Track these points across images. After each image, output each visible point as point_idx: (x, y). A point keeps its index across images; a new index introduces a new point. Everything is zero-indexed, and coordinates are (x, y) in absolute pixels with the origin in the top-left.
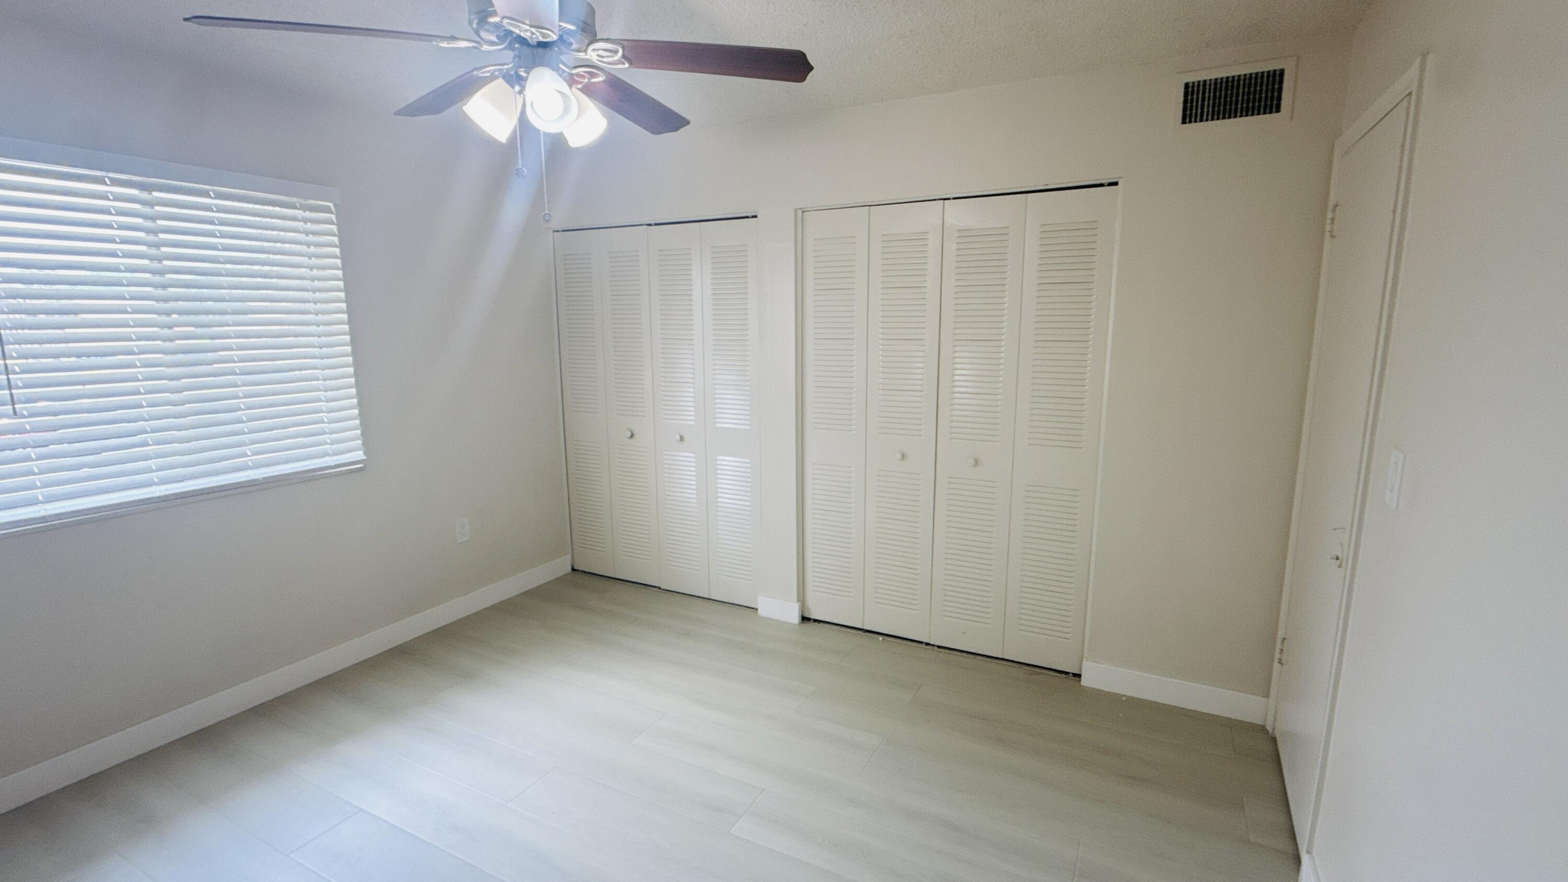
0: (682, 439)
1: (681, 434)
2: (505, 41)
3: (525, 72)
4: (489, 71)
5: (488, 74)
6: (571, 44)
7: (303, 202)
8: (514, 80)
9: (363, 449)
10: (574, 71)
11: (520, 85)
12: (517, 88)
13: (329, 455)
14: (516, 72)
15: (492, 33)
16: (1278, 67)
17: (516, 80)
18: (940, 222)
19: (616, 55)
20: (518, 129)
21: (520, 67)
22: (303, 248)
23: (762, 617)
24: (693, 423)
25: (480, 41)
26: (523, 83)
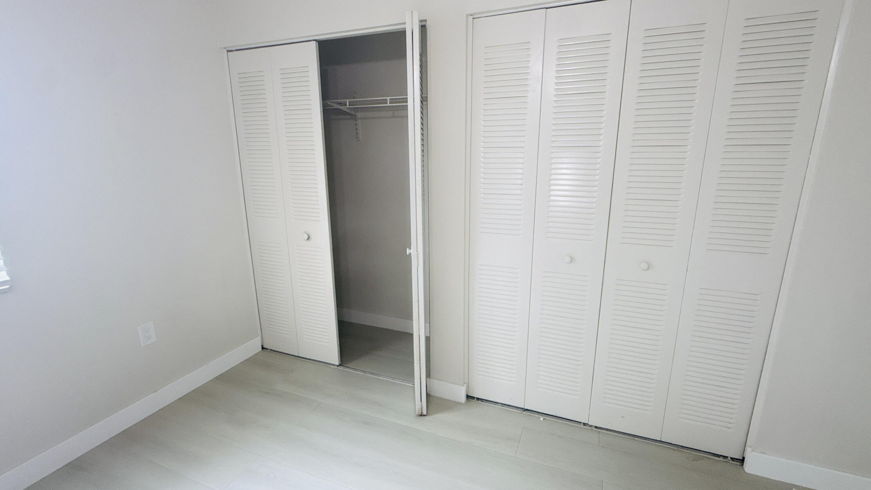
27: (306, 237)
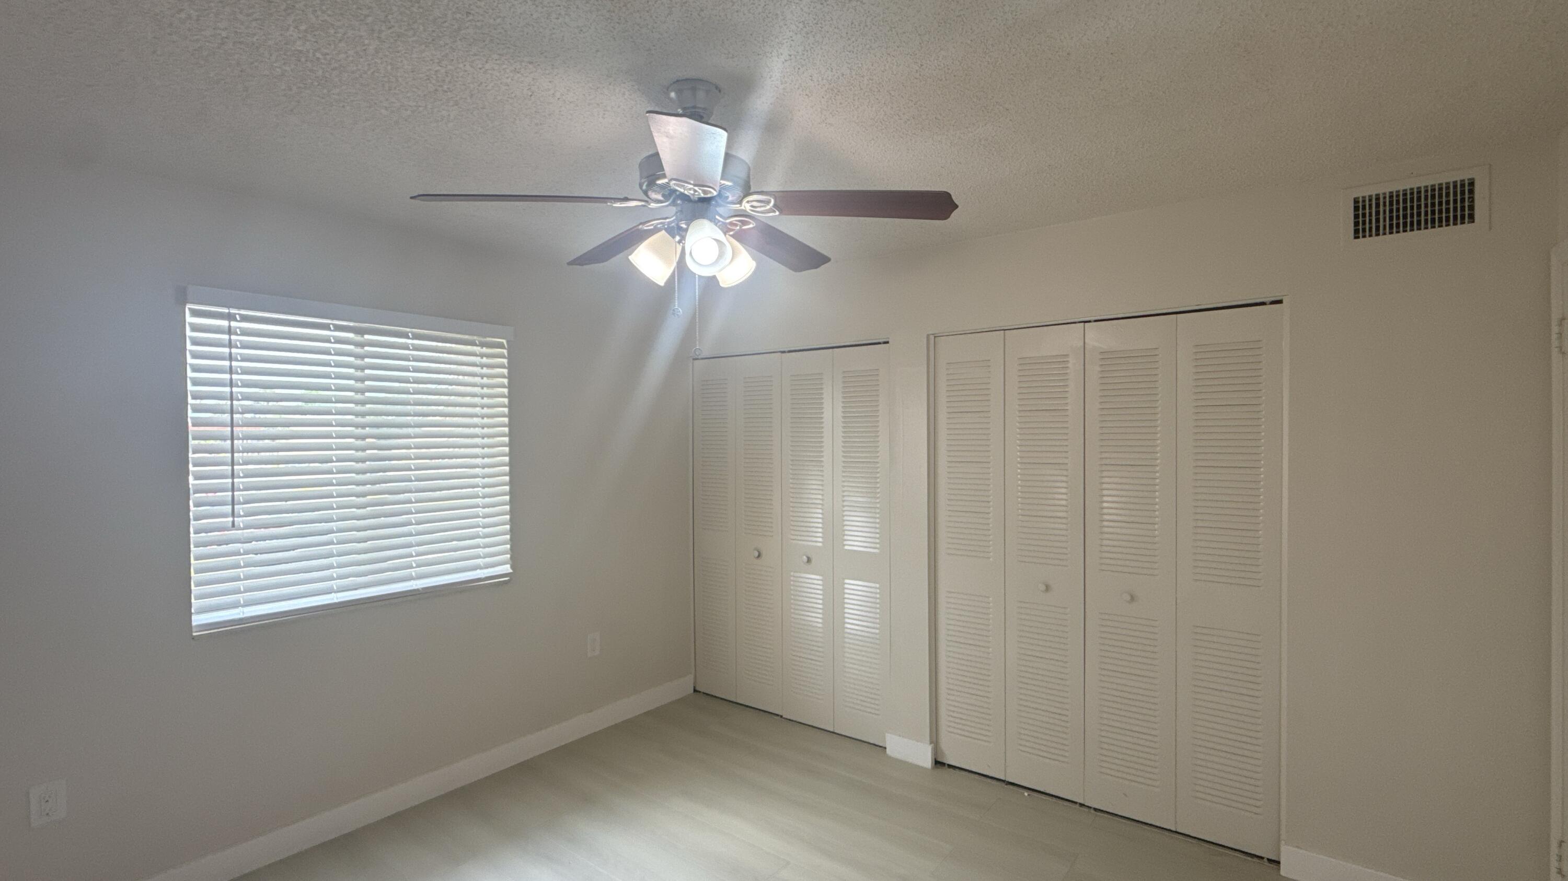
0: (809, 560)
1: (810, 556)
2: (669, 200)
3: (686, 224)
4: (652, 225)
5: (652, 227)
6: (728, 197)
7: (483, 339)
8: (676, 232)
9: (511, 563)
10: (728, 221)
11: (680, 235)
12: (678, 238)
13: (481, 568)
14: (678, 225)
15: (659, 193)
16: (1465, 176)
17: (678, 232)
18: (1082, 344)
19: (768, 204)
20: (676, 272)
21: (681, 220)
22: (477, 380)
23: (890, 757)
24: (820, 544)
25: (648, 200)
26: (683, 234)
27: (756, 554)
